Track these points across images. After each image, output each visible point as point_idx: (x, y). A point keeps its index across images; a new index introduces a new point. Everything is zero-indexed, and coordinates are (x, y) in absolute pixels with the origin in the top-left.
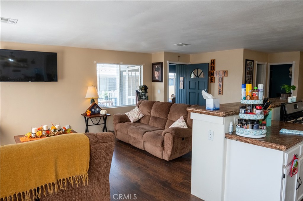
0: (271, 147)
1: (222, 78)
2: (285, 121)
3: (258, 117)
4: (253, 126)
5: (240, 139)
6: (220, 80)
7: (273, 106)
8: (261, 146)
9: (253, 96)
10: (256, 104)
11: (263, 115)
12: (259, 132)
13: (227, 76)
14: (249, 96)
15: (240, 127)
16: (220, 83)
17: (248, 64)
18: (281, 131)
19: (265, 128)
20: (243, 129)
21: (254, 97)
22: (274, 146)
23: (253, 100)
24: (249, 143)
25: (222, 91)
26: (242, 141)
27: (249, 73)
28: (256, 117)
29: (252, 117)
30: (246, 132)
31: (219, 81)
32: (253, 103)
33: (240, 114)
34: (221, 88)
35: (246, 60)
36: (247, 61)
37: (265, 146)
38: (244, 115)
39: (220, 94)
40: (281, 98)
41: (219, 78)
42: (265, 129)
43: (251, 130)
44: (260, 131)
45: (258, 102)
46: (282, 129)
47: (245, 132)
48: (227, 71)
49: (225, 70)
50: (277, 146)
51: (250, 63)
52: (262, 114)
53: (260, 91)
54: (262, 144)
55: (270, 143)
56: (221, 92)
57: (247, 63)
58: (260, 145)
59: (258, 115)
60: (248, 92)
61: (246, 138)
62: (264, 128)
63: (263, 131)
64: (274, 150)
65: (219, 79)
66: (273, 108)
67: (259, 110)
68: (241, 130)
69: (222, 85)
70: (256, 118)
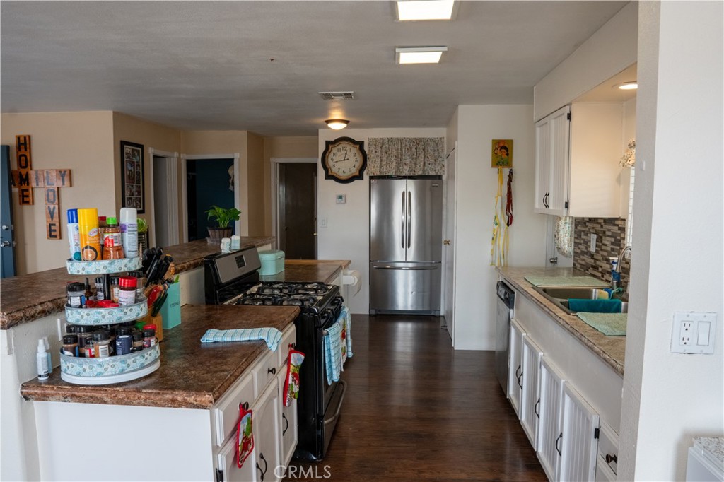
0: (174, 403)
1: (56, 190)
2: (218, 304)
3: (126, 313)
4: (112, 344)
5: (76, 393)
6: (51, 198)
7: (185, 265)
8: (144, 405)
9: (104, 248)
10: (116, 271)
11: (142, 306)
12: (134, 362)
13: (71, 186)
14: (91, 248)
15: (71, 354)
16: (52, 207)
17: (127, 154)
18: (203, 340)
19: (152, 344)
20: (82, 359)
21: (109, 252)
22: (179, 398)
23: (107, 259)
24: (105, 402)
25: (58, 230)
26: (81, 399)
27: (133, 179)
28: (120, 314)
29: (108, 316)
30: (91, 368)
31: (48, 199)
32: (105, 272)
33: (68, 311)
34: (56, 220)
35: (123, 143)
36: (125, 146)
37: (156, 405)
38: (79, 313)
39: (55, 237)
40: (209, 241)
41: (48, 191)
42: (154, 347)
43: (108, 359)
44: (138, 357)
45: (123, 266)
46: (209, 331)
47: (88, 370)
48: (70, 171)
49: (64, 167)
50: (188, 399)
51: (133, 150)
52: (141, 301)
53: (128, 229)
54: (145, 400)
55: (170, 392)
56: (55, 231)
57: (125, 151)
58: (139, 404)
59: (127, 307)
60: (85, 235)
61: (96, 388)
62: (150, 346)
63: (146, 356)
64: (183, 410)
65: (48, 195)
66: (186, 270)
67: (127, 290)
68: (74, 365)
69: (56, 211)
70: (121, 318)
